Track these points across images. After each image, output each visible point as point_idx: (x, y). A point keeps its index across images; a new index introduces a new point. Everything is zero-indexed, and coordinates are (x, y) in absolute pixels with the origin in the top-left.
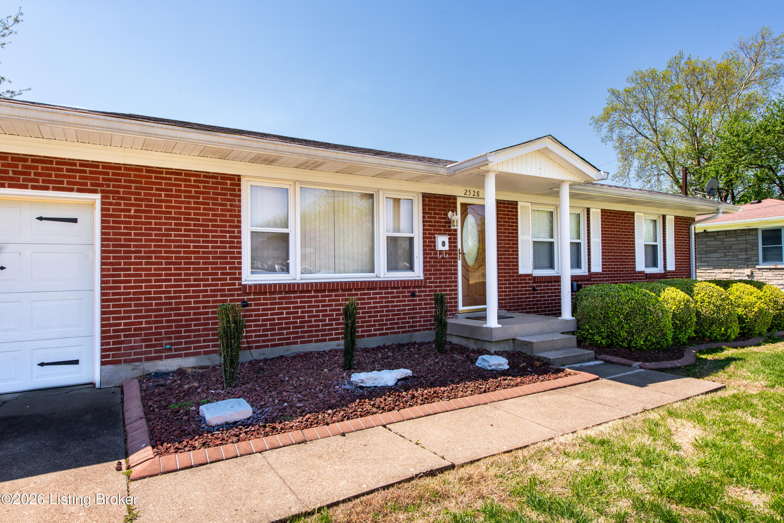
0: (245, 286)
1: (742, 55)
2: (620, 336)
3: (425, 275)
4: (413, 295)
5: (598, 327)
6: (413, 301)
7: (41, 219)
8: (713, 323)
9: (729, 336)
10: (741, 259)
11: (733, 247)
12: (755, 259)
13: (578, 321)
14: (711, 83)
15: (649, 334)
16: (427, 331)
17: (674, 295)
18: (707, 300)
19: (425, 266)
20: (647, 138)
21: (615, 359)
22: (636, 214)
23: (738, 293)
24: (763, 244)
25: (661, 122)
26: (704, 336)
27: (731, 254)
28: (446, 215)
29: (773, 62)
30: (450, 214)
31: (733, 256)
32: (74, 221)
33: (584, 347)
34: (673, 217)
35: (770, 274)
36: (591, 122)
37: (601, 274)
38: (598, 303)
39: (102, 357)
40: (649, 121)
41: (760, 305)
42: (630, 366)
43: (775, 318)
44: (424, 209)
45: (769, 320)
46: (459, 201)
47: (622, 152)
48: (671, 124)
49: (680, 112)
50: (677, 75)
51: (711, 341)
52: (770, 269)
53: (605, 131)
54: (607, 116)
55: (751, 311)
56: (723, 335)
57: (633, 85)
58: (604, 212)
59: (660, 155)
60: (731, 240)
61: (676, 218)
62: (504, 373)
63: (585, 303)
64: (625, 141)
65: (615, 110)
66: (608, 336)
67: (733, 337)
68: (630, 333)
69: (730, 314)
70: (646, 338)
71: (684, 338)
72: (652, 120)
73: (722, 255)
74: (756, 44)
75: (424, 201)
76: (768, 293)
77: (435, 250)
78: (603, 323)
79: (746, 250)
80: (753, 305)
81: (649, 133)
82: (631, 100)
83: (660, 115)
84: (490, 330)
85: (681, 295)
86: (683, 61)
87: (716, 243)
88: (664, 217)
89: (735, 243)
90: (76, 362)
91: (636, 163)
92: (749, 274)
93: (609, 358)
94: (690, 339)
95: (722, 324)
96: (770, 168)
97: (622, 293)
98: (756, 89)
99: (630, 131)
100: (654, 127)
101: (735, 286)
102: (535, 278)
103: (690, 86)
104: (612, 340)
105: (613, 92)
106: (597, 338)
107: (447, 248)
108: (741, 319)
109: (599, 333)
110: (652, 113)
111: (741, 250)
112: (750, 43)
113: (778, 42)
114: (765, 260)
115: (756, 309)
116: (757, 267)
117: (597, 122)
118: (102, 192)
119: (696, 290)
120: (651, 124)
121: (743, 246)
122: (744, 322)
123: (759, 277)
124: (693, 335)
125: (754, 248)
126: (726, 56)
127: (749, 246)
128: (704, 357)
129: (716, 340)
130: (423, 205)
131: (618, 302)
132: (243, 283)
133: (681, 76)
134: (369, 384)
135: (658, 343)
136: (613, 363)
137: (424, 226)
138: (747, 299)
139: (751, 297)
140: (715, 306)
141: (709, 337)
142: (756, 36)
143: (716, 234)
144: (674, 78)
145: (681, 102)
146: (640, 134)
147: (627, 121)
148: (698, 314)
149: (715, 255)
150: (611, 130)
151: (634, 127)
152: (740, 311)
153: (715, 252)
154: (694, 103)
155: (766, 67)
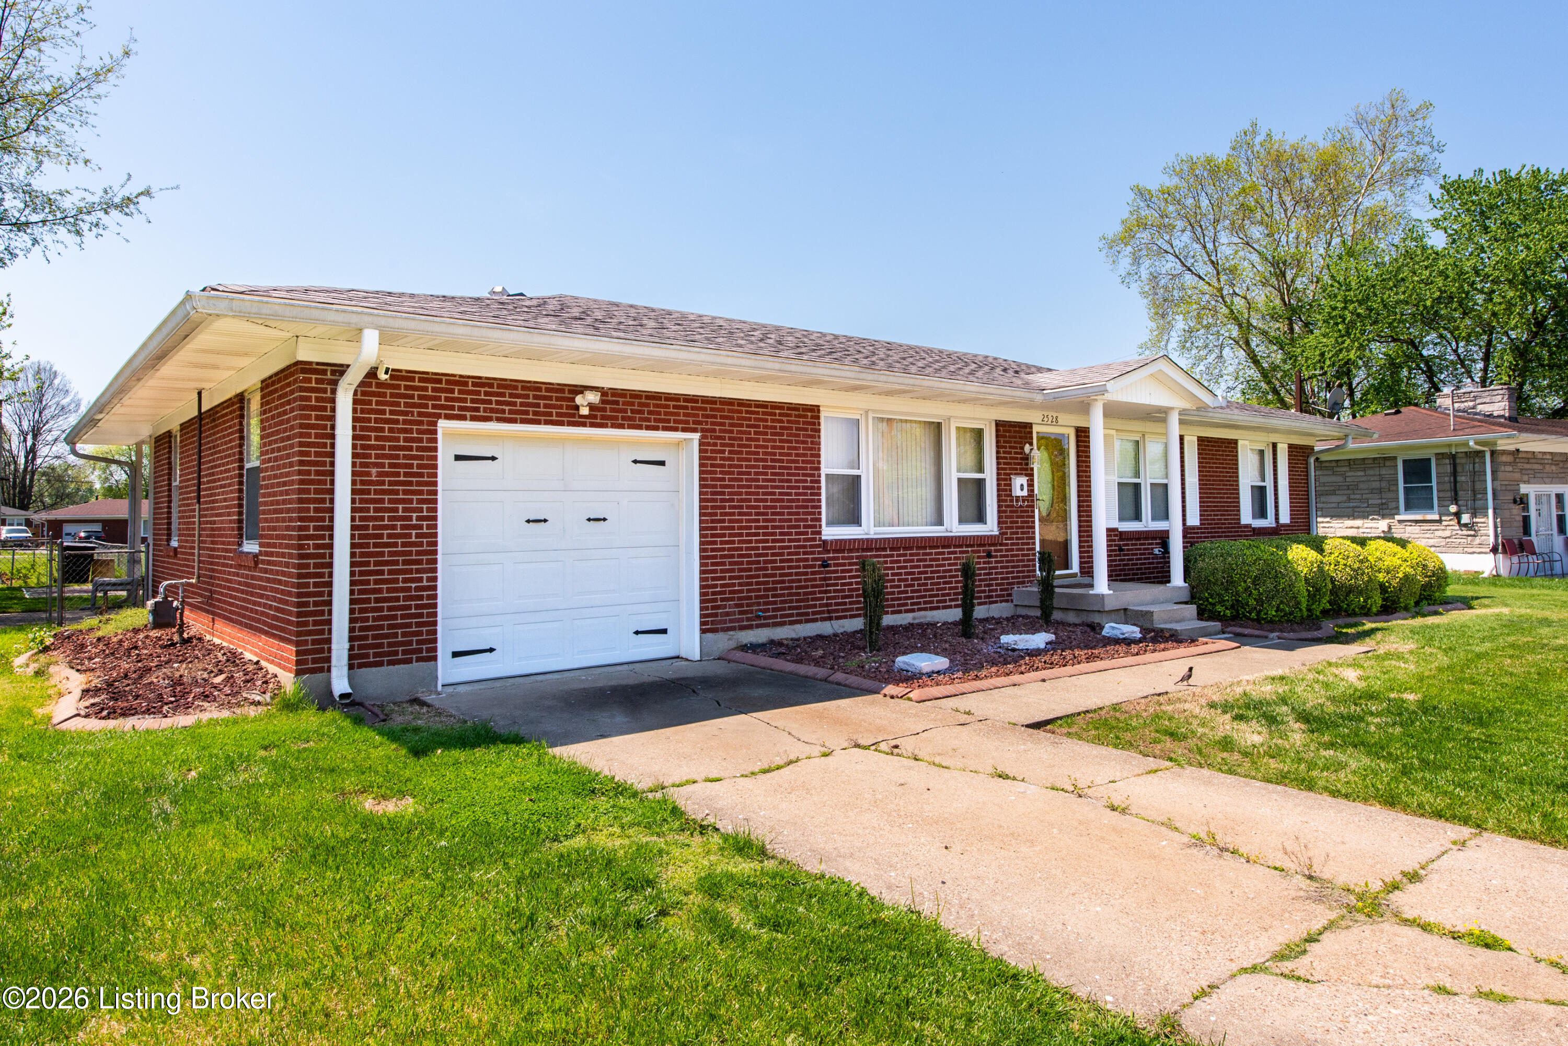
0: (825, 542)
1: (1358, 135)
2: (1247, 604)
3: (1000, 528)
4: (989, 555)
5: (1219, 595)
6: (989, 563)
7: (635, 462)
8: (1350, 592)
9: (1369, 609)
10: (1373, 505)
11: (1361, 486)
12: (1393, 505)
13: (1192, 588)
14: (1308, 182)
15: (1282, 602)
16: (1004, 604)
17: (1304, 555)
18: (1342, 562)
19: (999, 517)
20: (1200, 277)
21: (1247, 631)
22: (1240, 443)
23: (1378, 554)
24: (1405, 482)
25: (1225, 251)
26: (1340, 608)
27: (1358, 497)
28: (1022, 448)
29: (1411, 149)
30: (1027, 448)
31: (1360, 500)
32: (662, 463)
33: (1210, 619)
34: (1286, 446)
35: (1416, 529)
36: (1101, 246)
37: (1198, 528)
38: (1219, 565)
39: (702, 623)
40: (1205, 247)
41: (1406, 569)
42: (1266, 637)
43: (1424, 587)
44: (997, 442)
45: (1417, 589)
46: (1035, 429)
47: (1154, 303)
48: (1241, 253)
49: (1256, 232)
50: (1249, 163)
51: (1349, 615)
52: (1417, 522)
53: (1125, 263)
54: (1128, 236)
55: (1395, 577)
56: (1363, 607)
57: (1176, 180)
58: (1201, 440)
59: (1225, 310)
60: (1355, 475)
61: (1291, 446)
62: (1137, 642)
63: (1201, 564)
64: (1162, 282)
65: (1142, 224)
66: (1232, 606)
67: (1374, 610)
68: (1259, 601)
69: (1370, 580)
70: (1278, 607)
71: (1317, 610)
72: (1210, 246)
73: (1345, 498)
74: (1382, 117)
75: (997, 431)
76: (1415, 555)
77: (1011, 495)
78: (1227, 590)
79: (1380, 491)
80: (1396, 569)
81: (1204, 269)
82: (1171, 208)
83: (1224, 238)
84: (1101, 597)
85: (1313, 555)
86: (1259, 139)
87: (1334, 479)
88: (1274, 446)
89: (1364, 479)
90: (664, 631)
91: (1180, 324)
92: (1386, 529)
93: (1239, 630)
94: (1325, 613)
95: (1360, 593)
96: (1412, 343)
97: (1248, 552)
98: (1382, 196)
99: (1170, 265)
100: (1213, 258)
101: (1372, 545)
102: (1121, 533)
103: (1272, 185)
104: (1237, 611)
105: (1141, 193)
106: (1219, 608)
107: (1025, 493)
108: (1383, 588)
109: (1222, 602)
110: (1210, 233)
111: (1372, 491)
112: (1372, 114)
113: (1418, 117)
114: (1409, 507)
115: (1401, 575)
116: (1397, 517)
117: (1113, 245)
118: (702, 430)
119: (1327, 548)
120: (1207, 253)
121: (1376, 485)
122: (1387, 592)
123: (1398, 533)
124: (1328, 606)
125: (1393, 488)
126: (1330, 135)
127: (1384, 485)
128: (1344, 630)
129: (1354, 614)
130: (997, 436)
131: (1244, 563)
132: (823, 538)
133: (1257, 166)
134: (1021, 646)
135: (1291, 613)
136: (1245, 635)
137: (998, 463)
138: (1389, 562)
139: (1395, 559)
140: (1352, 569)
141: (1346, 611)
142: (1383, 104)
143: (1334, 464)
144: (1244, 169)
145: (1258, 215)
146: (1189, 270)
147: (1166, 247)
148: (1333, 580)
149: (1334, 499)
150: (1136, 261)
151: (1177, 257)
152: (1381, 577)
153: (1333, 493)
154: (1279, 215)
155: (1398, 157)
